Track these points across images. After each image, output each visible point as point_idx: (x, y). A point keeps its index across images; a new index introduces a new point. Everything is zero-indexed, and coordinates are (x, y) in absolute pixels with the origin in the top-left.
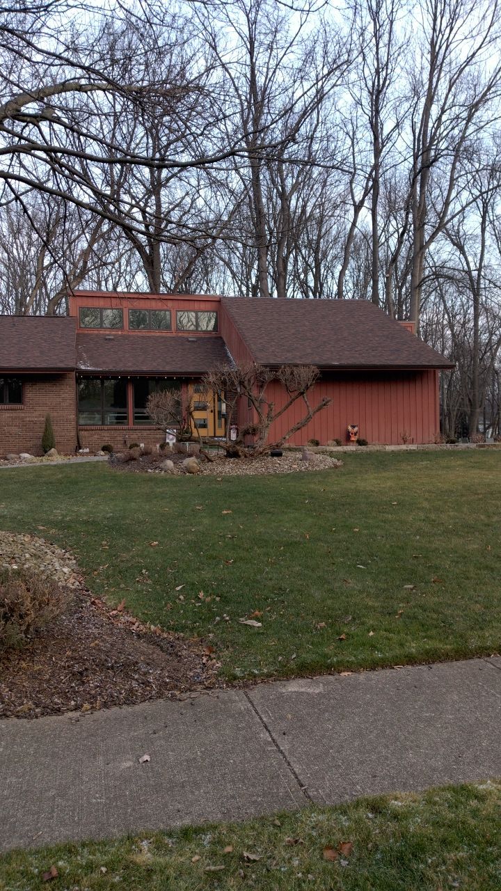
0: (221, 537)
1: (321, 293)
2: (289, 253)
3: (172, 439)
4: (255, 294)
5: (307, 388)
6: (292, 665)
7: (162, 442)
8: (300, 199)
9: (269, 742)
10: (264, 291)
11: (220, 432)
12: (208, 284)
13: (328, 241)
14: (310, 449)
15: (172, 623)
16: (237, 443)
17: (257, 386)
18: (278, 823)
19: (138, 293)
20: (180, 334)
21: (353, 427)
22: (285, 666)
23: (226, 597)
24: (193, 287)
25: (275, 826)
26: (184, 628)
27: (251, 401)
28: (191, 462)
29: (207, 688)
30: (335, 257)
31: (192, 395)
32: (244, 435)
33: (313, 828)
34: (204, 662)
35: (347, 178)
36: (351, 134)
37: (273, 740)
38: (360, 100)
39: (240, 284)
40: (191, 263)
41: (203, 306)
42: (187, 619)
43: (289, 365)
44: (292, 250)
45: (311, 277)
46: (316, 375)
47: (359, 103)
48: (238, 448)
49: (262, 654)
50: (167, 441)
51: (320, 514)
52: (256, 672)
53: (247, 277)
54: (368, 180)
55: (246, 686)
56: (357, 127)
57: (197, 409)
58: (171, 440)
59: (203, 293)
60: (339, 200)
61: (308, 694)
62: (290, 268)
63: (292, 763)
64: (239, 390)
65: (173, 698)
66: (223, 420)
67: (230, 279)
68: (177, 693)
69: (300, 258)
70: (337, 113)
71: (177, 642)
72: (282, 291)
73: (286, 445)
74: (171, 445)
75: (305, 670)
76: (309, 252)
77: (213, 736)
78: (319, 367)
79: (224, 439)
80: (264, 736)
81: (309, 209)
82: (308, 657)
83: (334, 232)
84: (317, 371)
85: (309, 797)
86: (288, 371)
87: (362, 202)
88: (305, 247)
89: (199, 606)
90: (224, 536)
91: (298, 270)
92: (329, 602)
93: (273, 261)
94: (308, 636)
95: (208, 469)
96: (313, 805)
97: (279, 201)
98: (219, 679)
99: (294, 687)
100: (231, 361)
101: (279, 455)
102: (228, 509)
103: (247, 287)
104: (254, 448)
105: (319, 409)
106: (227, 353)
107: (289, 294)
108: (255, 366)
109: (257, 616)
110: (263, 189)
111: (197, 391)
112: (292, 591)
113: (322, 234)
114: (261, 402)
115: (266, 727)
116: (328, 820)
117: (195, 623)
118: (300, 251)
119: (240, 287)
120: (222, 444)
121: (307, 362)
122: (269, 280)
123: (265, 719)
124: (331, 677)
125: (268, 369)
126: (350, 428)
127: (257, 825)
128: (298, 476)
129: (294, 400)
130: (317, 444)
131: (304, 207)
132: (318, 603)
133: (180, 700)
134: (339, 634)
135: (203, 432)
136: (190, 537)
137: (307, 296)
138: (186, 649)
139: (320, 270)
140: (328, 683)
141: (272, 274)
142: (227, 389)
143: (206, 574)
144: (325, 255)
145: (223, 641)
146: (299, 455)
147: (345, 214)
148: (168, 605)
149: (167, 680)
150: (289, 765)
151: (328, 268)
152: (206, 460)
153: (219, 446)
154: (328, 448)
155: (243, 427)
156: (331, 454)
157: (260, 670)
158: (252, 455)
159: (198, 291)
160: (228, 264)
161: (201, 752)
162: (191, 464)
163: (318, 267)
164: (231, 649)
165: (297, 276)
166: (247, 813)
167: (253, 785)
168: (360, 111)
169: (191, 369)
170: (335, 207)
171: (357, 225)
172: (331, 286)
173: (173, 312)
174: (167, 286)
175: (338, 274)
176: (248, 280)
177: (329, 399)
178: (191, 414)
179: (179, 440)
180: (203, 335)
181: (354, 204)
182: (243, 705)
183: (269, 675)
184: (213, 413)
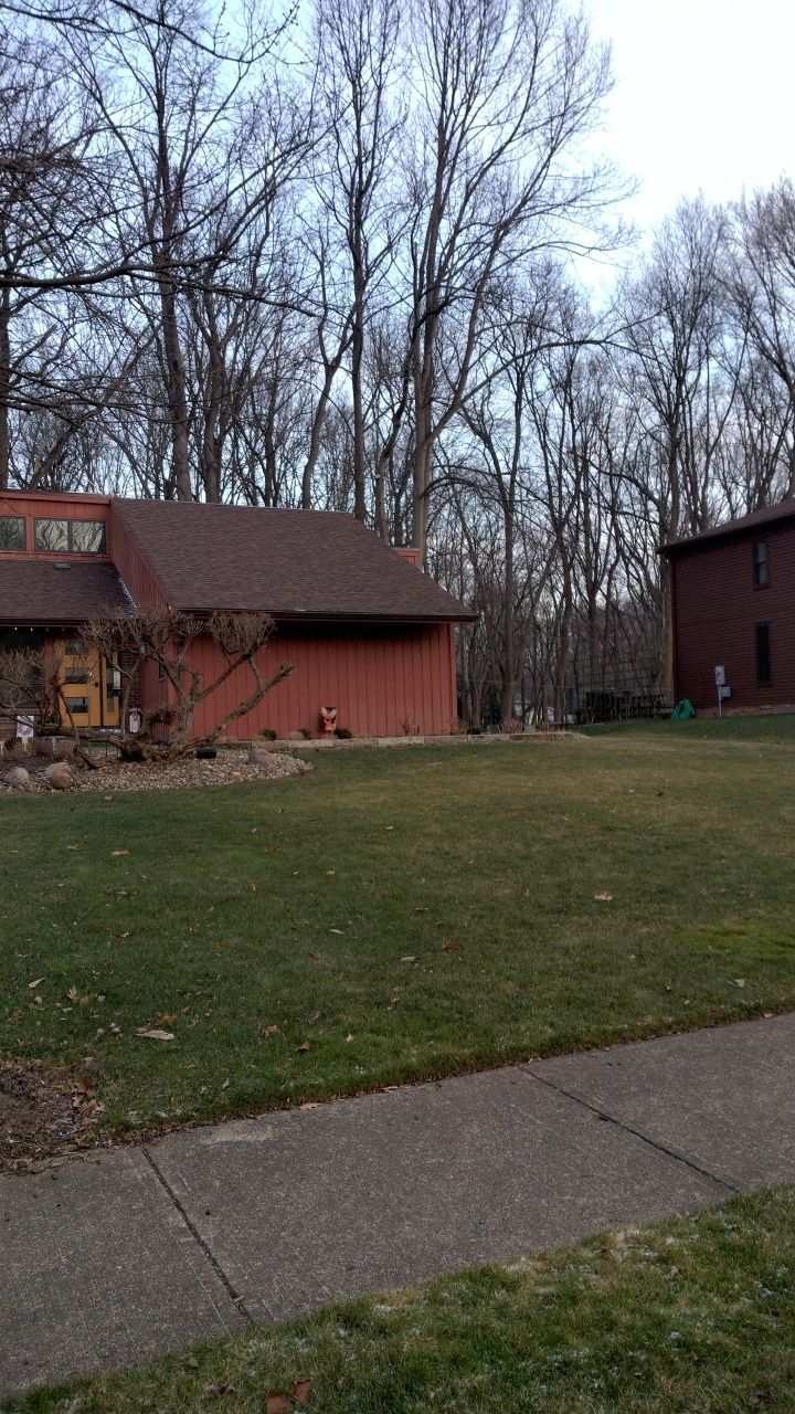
0: (109, 895)
1: (277, 498)
2: (224, 433)
3: (27, 732)
4: (169, 496)
5: (255, 647)
6: (224, 1099)
7: (9, 736)
8: (241, 349)
9: (182, 1231)
10: (184, 491)
11: (111, 719)
12: (90, 477)
13: (285, 419)
14: (261, 746)
15: (21, 1044)
16: (141, 737)
17: (174, 644)
18: (193, 1362)
20: (41, 557)
21: (330, 709)
22: (212, 1102)
23: (114, 996)
24: (66, 479)
25: (188, 1368)
26: (40, 1052)
27: (163, 669)
28: (59, 770)
29: (80, 1149)
30: (298, 444)
31: (61, 659)
32: (151, 725)
33: (251, 1364)
34: (75, 1104)
35: (312, 323)
36: (319, 253)
37: (190, 1226)
38: (333, 203)
39: (144, 478)
40: (60, 442)
41: (80, 511)
42: (47, 1035)
43: (226, 611)
44: (230, 428)
45: (259, 473)
46: (269, 628)
47: (330, 207)
48: (142, 745)
49: (173, 1085)
50: (19, 735)
51: (275, 850)
52: (164, 1115)
53: (155, 468)
54: (346, 328)
55: (146, 1140)
56: (328, 244)
57: (70, 680)
58: (25, 734)
59: (81, 490)
60: (302, 354)
61: (249, 1144)
62: (226, 456)
63: (219, 1262)
64: (143, 650)
65: (22, 1171)
66: (116, 699)
67: (127, 469)
68: (28, 1161)
69: (241, 443)
70: (298, 219)
71: (29, 1075)
72: (214, 493)
73: (224, 739)
74: (25, 741)
75: (245, 1106)
76: (256, 433)
77: (89, 1228)
78: (274, 614)
79: (116, 731)
80: (176, 1220)
81: (255, 367)
82: (249, 1084)
83: (295, 405)
84: (270, 621)
85: (246, 1314)
86: (224, 619)
87: (337, 360)
88: (250, 425)
89: (69, 1012)
90: (114, 894)
91: (239, 460)
92: (285, 991)
93: (199, 445)
94: (249, 1049)
95: (88, 782)
96: (252, 1326)
97: (206, 351)
98: (101, 1131)
99: (227, 1134)
100: (128, 603)
101: (211, 755)
102: (123, 847)
103: (157, 483)
104: (171, 745)
105: (276, 681)
106: (122, 589)
107: (226, 497)
108: (169, 611)
109: (166, 1022)
110: (182, 335)
111: (69, 651)
112: (225, 978)
113: (277, 406)
114: (181, 669)
115: (178, 1205)
116: (275, 1348)
117: (62, 1040)
118: (243, 431)
119: (144, 484)
120: (113, 739)
121: (256, 606)
122: (192, 474)
123: (176, 1192)
124: (285, 1113)
125: (192, 616)
126: (324, 711)
127: (158, 1372)
128: (241, 790)
129: (234, 666)
130: (273, 736)
131: (247, 362)
132: (267, 994)
133: (33, 1173)
134: (299, 1043)
135: (80, 719)
136: (55, 898)
137: (255, 503)
138: (44, 1086)
139: (274, 462)
140: (281, 1124)
141: (197, 464)
142: (124, 647)
143: (82, 959)
144: (281, 440)
145: (109, 1068)
146: (244, 756)
147: (312, 377)
148: (16, 1014)
149: (11, 1141)
150: (215, 1263)
151: (287, 461)
152: (86, 767)
153: (108, 743)
154: (291, 744)
155: (150, 711)
156: (295, 753)
157: (171, 1110)
158: (164, 757)
159: (73, 487)
160: (124, 446)
161: (67, 1257)
162: (59, 774)
163: (270, 457)
164: (122, 1081)
165: (237, 470)
166: (144, 1353)
167: (155, 1305)
168: (333, 220)
169: (60, 615)
170: (297, 364)
171: (330, 394)
172: (293, 488)
173: (30, 521)
174: (18, 477)
175: (303, 470)
176: (158, 473)
177: (291, 665)
178: (58, 689)
179: (39, 734)
180: (80, 559)
181: (326, 363)
182: (140, 1172)
183: (185, 1119)
184: (98, 688)
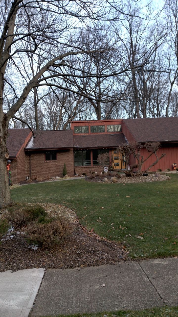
0: (126, 206)
1: (160, 115)
2: (147, 102)
3: (106, 170)
4: (135, 117)
5: (156, 150)
6: (156, 253)
7: (103, 171)
8: (150, 83)
9: (148, 282)
10: (138, 116)
11: (124, 167)
12: (118, 115)
13: (161, 97)
14: (158, 173)
15: (110, 237)
16: (130, 171)
17: (137, 150)
18: (153, 312)
19: (93, 120)
20: (108, 133)
21: (175, 164)
22: (153, 254)
23: (129, 228)
24: (112, 117)
26: (115, 239)
27: (135, 155)
28: (114, 178)
29: (124, 261)
30: (164, 102)
31: (113, 154)
32: (133, 168)
33: (167, 315)
34: (123, 251)
35: (167, 74)
36: (168, 58)
37: (150, 281)
38: (171, 46)
39: (129, 114)
40: (111, 109)
41: (116, 123)
42: (116, 235)
43: (149, 142)
44: (148, 101)
45: (155, 110)
46: (159, 145)
47: (171, 47)
48: (131, 173)
49: (144, 249)
50: (105, 171)
51: (163, 197)
52: (142, 255)
53: (132, 112)
54: (176, 74)
55: (139, 261)
56: (170, 55)
57: (115, 159)
58: (106, 171)
59: (116, 118)
60: (165, 82)
61: (162, 264)
62: (147, 107)
63: (157, 290)
64: (130, 152)
65: (112, 264)
66: (125, 163)
67: (125, 113)
68: (114, 262)
69: (151, 104)
70: (163, 51)
71: (112, 244)
72: (145, 116)
73: (149, 171)
74: (106, 172)
75: (161, 255)
76: (154, 101)
77: (127, 278)
78: (160, 142)
79: (125, 170)
80: (146, 279)
81: (154, 86)
82: (162, 251)
83: (163, 93)
84: (160, 144)
85: (165, 303)
86: (149, 144)
87: (174, 82)
88: (153, 99)
89: (120, 231)
91: (150, 108)
92: (169, 230)
93: (141, 105)
94: (161, 243)
95: (120, 181)
96: (166, 306)
97: (143, 84)
98: (129, 257)
99: (157, 261)
100: (127, 142)
101: (146, 175)
102: (128, 195)
103: (132, 115)
104: (137, 173)
105: (161, 158)
106: (125, 139)
107: (148, 116)
108: (136, 143)
109: (141, 235)
110: (137, 81)
111: (115, 153)
112: (154, 226)
113: (159, 94)
114: (139, 156)
115: (147, 276)
116: (173, 312)
117: (119, 237)
118: (151, 101)
119: (129, 115)
120: (124, 171)
121: (156, 140)
122: (140, 112)
123: (146, 273)
124: (170, 258)
125: (141, 144)
126: (173, 165)
127: (146, 312)
128: (154, 183)
129: (151, 155)
130: (161, 171)
131: (152, 85)
132: (164, 230)
133: (115, 265)
134: (173, 242)
135: (117, 167)
136: (115, 206)
137: (154, 117)
138: (116, 246)
139: (159, 107)
140: (170, 261)
141: (141, 110)
142: (126, 151)
143: (122, 219)
144: (160, 101)
145: (129, 244)
146: (154, 175)
147: (167, 86)
148: (109, 230)
149: (110, 257)
150: (156, 290)
151: (162, 106)
152: (119, 178)
153: (123, 173)
154: (165, 172)
155: (132, 165)
156: (167, 175)
157: (144, 255)
158: (136, 176)
159: (114, 118)
160: (125, 108)
161: (123, 284)
162: (114, 179)
163: (158, 106)
164: (132, 247)
165: (150, 110)
166: (142, 307)
167: (143, 297)
168: (171, 50)
169: (112, 145)
170: (164, 84)
171: (172, 90)
172: (163, 113)
173: (106, 126)
174: (103, 117)
175: (166, 108)
176: (132, 113)
177: (165, 154)
178: (113, 161)
179: (109, 170)
180: (116, 133)
181: (171, 83)
182: (138, 268)
183: (147, 257)
184: (121, 161)
